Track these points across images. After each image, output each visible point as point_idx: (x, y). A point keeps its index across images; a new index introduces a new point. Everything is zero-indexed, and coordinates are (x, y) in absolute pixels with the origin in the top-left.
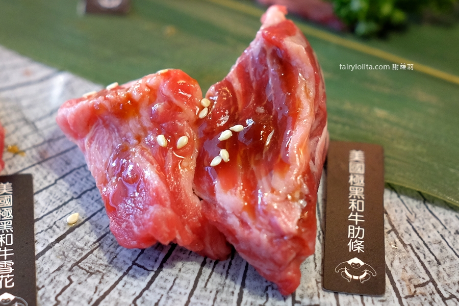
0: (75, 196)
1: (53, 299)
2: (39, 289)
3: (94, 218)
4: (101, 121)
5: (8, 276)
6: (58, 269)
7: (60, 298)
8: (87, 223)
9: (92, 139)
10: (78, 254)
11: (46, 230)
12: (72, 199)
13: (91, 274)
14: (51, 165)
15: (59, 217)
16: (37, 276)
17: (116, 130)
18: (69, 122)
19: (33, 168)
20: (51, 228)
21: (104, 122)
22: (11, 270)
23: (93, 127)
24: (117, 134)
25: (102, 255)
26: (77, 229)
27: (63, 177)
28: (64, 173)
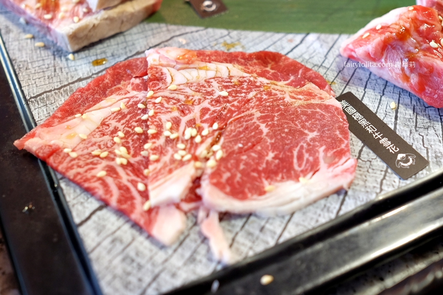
0: (382, 95)
1: (423, 148)
2: (412, 146)
3: (400, 101)
4: (390, 47)
5: (391, 146)
6: (411, 133)
7: (425, 146)
8: (400, 105)
9: (386, 58)
10: (411, 122)
11: (385, 116)
12: (381, 97)
13: (427, 129)
14: (353, 83)
15: (385, 108)
16: (405, 140)
17: (400, 49)
18: (370, 53)
19: (347, 88)
20: (386, 114)
21: (392, 46)
22: (390, 142)
23: (385, 51)
24: (402, 51)
25: (422, 118)
26: (399, 110)
27: (365, 87)
28: (364, 85)
